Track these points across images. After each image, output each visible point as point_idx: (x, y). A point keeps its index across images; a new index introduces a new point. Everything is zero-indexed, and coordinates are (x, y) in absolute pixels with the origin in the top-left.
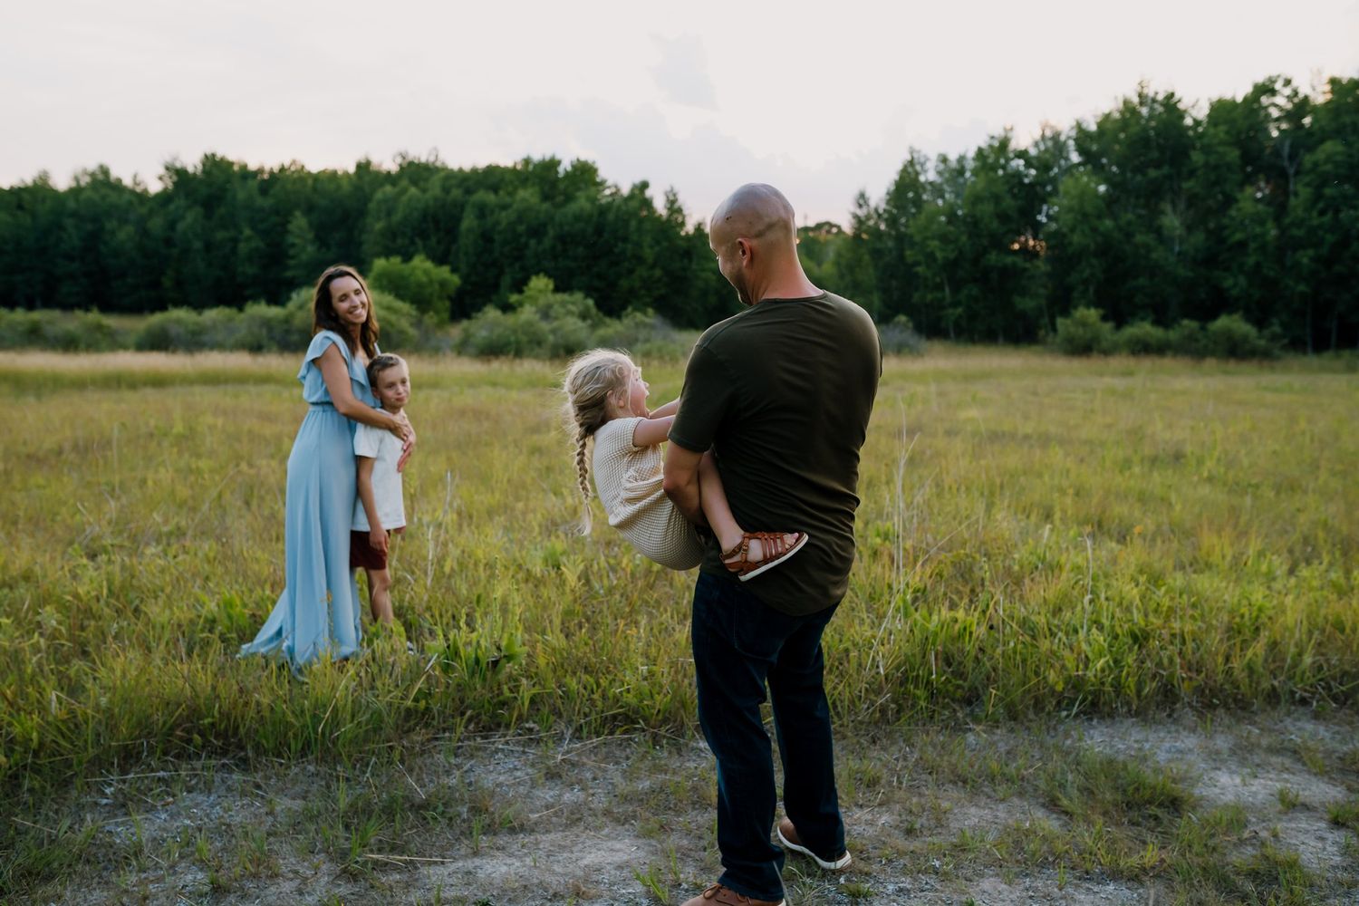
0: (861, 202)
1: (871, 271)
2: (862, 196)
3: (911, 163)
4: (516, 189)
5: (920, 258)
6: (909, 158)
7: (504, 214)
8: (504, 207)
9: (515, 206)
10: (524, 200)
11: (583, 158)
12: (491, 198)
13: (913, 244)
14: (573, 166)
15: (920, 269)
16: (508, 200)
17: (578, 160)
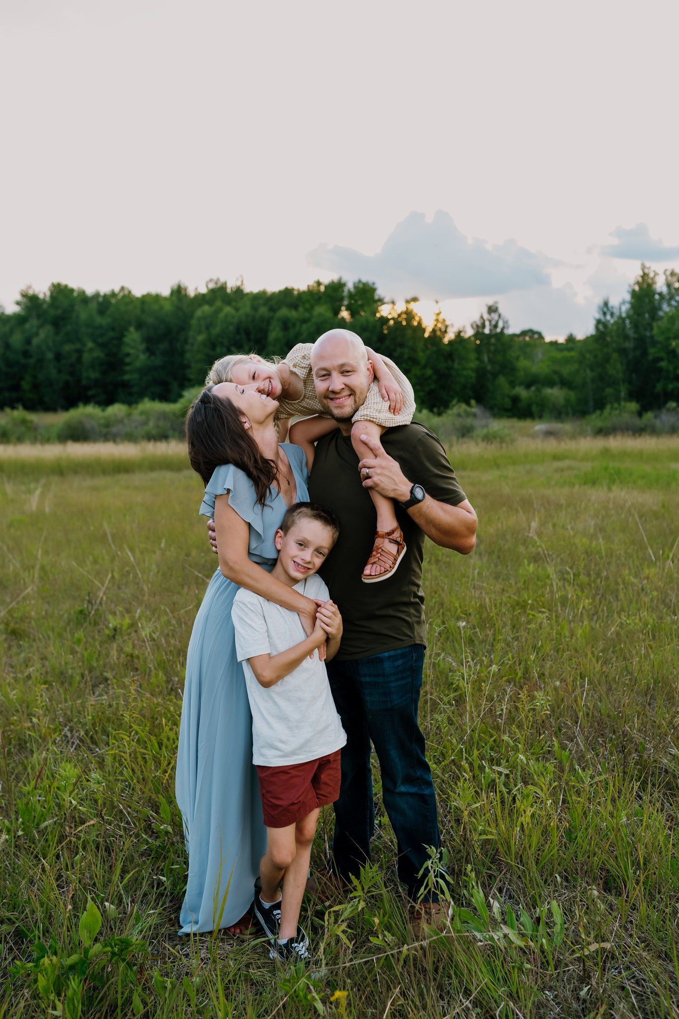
0: (605, 309)
1: (619, 366)
2: (606, 304)
3: (645, 276)
4: (312, 307)
5: (662, 354)
6: (641, 273)
7: (304, 326)
8: (305, 321)
9: (314, 320)
10: (320, 315)
11: (364, 280)
12: (293, 314)
13: (654, 343)
14: (355, 287)
15: (663, 364)
16: (307, 315)
17: (360, 281)
